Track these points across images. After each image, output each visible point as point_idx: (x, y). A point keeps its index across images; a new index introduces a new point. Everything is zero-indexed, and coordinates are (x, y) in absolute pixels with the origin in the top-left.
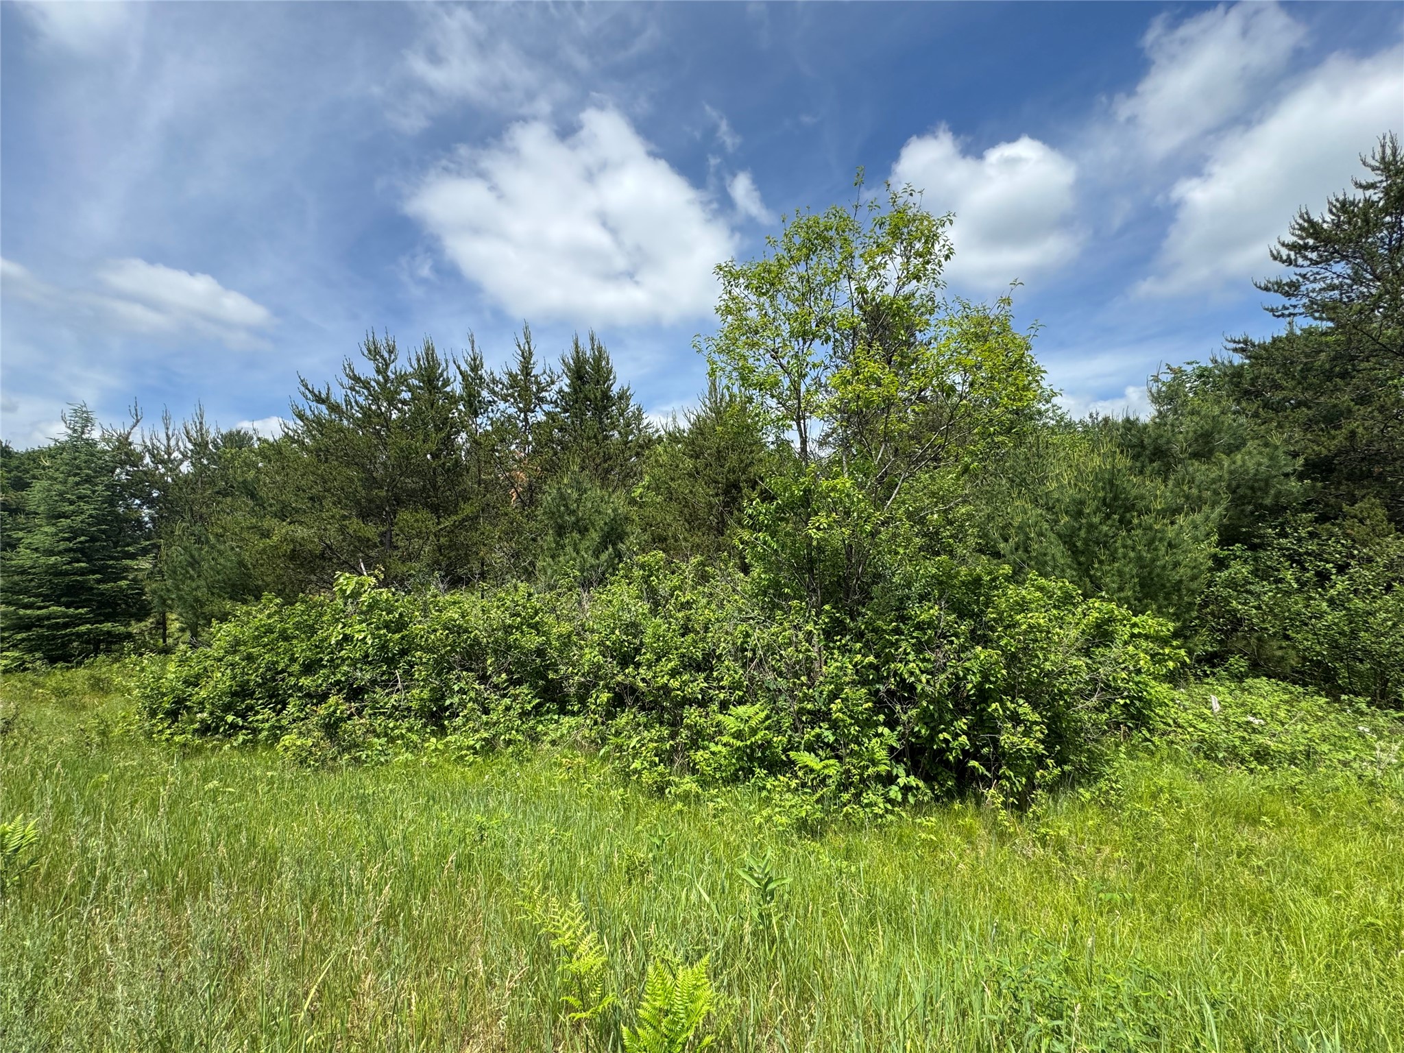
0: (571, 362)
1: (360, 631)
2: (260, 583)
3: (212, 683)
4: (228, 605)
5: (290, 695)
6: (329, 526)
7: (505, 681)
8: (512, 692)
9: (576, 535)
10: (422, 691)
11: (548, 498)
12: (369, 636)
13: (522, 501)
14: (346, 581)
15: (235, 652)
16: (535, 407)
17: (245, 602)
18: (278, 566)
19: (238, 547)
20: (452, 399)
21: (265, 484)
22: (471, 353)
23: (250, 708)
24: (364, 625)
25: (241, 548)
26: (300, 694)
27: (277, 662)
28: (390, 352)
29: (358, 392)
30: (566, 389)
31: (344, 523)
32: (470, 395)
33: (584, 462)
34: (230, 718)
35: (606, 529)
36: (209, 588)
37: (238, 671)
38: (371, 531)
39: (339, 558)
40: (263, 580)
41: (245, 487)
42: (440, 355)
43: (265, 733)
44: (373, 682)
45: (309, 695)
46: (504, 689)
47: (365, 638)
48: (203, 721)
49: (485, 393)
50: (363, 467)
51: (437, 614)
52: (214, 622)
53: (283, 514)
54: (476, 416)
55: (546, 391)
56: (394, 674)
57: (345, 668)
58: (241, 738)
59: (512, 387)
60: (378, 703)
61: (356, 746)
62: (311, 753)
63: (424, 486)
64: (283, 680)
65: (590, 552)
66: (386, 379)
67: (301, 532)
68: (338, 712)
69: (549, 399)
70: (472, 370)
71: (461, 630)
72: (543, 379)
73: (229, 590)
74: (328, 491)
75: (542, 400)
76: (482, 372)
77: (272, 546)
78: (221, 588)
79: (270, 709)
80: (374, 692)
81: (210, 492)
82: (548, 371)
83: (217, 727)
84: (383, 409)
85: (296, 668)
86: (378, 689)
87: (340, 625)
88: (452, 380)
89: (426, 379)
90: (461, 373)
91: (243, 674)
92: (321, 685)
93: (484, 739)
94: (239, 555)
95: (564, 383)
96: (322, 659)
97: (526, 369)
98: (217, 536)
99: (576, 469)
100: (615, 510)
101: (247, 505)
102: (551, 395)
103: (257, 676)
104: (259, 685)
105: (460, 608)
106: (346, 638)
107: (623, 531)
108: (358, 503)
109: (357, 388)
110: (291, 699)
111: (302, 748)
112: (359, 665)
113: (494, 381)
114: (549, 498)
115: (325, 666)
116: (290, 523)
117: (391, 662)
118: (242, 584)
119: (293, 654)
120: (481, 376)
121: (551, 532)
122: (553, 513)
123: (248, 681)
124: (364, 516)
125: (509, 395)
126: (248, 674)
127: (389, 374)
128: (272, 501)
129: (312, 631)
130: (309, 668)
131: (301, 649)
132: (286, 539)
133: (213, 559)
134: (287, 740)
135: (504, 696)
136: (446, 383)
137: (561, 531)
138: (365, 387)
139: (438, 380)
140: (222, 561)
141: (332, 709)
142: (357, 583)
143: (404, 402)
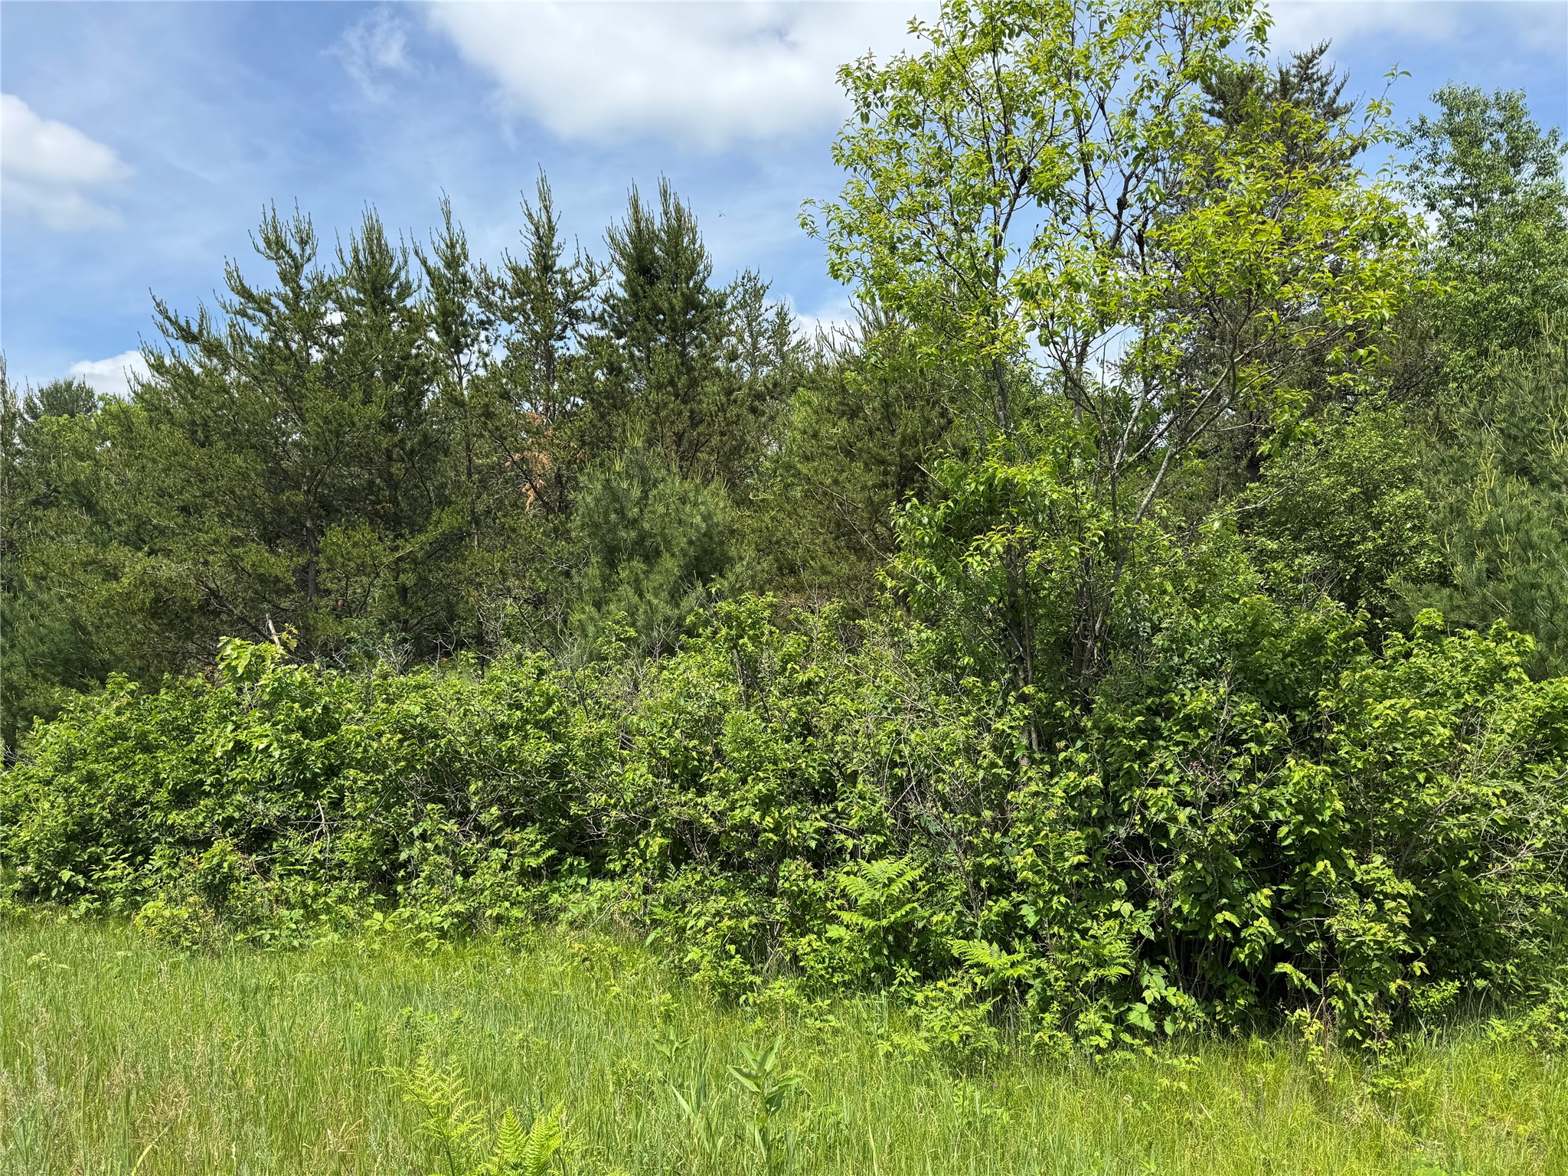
0: (627, 240)
1: (261, 736)
2: (107, 656)
3: (38, 819)
4: (57, 692)
5: (157, 841)
6: (211, 558)
7: (499, 819)
8: (508, 837)
9: (638, 565)
10: (359, 837)
11: (587, 496)
12: (275, 745)
13: (545, 504)
14: (236, 651)
15: (70, 769)
16: (564, 330)
17: (84, 689)
18: (133, 627)
19: (69, 595)
20: (415, 323)
21: (108, 486)
22: (446, 235)
23: (96, 860)
24: (267, 725)
25: (73, 597)
26: (170, 839)
27: (134, 787)
28: (303, 243)
29: (251, 318)
30: (621, 293)
31: (235, 551)
32: (445, 313)
33: (654, 429)
34: (66, 875)
35: (691, 551)
36: (28, 666)
37: (75, 800)
38: (281, 564)
39: (230, 613)
40: (112, 653)
41: (78, 493)
42: (392, 240)
43: (119, 900)
44: (283, 820)
45: (184, 842)
46: (495, 833)
47: (268, 747)
48: (26, 878)
49: (473, 307)
50: (265, 451)
51: (384, 706)
52: (37, 721)
53: (140, 537)
54: (459, 351)
55: (582, 298)
56: (314, 807)
57: (239, 797)
58: (83, 906)
59: (520, 294)
60: (292, 855)
61: (258, 921)
62: (186, 930)
63: (371, 483)
64: (144, 816)
65: (664, 595)
66: (298, 292)
67: (168, 569)
68: (225, 865)
69: (589, 313)
70: (448, 266)
71: (424, 734)
72: (578, 277)
73: (60, 669)
74: (208, 495)
75: (575, 316)
76: (467, 269)
77: (120, 594)
78: (49, 667)
79: (124, 860)
80: (285, 837)
81: (22, 501)
82: (583, 260)
83: (48, 889)
84: (294, 346)
85: (162, 796)
86: (291, 832)
87: (230, 727)
88: (415, 286)
89: (368, 286)
90: (429, 273)
91: (83, 805)
92: (202, 824)
93: (457, 915)
94: (73, 609)
95: (615, 282)
96: (202, 783)
97: (545, 261)
98: (36, 578)
99: (639, 443)
100: (707, 518)
101: (81, 523)
102: (591, 305)
103: (103, 808)
104: (108, 824)
105: (425, 696)
106: (241, 748)
107: (724, 554)
108: (259, 515)
109: (250, 312)
110: (157, 847)
111: (174, 920)
112: (262, 793)
113: (489, 284)
114: (589, 499)
115: (208, 795)
116: (149, 554)
117: (311, 787)
118: (80, 659)
119: (157, 774)
120: (464, 276)
121: (594, 559)
122: (597, 526)
123: (91, 818)
124: (270, 539)
125: (515, 309)
126: (89, 806)
127: (303, 282)
128: (120, 516)
129: (185, 733)
130: (183, 797)
131: (171, 765)
132: (142, 582)
133: (32, 617)
134: (150, 908)
135: (495, 844)
136: (405, 290)
137: (611, 556)
138: (262, 310)
139: (390, 287)
140: (46, 621)
141: (215, 861)
142: (252, 655)
143: (332, 331)
